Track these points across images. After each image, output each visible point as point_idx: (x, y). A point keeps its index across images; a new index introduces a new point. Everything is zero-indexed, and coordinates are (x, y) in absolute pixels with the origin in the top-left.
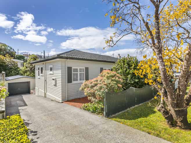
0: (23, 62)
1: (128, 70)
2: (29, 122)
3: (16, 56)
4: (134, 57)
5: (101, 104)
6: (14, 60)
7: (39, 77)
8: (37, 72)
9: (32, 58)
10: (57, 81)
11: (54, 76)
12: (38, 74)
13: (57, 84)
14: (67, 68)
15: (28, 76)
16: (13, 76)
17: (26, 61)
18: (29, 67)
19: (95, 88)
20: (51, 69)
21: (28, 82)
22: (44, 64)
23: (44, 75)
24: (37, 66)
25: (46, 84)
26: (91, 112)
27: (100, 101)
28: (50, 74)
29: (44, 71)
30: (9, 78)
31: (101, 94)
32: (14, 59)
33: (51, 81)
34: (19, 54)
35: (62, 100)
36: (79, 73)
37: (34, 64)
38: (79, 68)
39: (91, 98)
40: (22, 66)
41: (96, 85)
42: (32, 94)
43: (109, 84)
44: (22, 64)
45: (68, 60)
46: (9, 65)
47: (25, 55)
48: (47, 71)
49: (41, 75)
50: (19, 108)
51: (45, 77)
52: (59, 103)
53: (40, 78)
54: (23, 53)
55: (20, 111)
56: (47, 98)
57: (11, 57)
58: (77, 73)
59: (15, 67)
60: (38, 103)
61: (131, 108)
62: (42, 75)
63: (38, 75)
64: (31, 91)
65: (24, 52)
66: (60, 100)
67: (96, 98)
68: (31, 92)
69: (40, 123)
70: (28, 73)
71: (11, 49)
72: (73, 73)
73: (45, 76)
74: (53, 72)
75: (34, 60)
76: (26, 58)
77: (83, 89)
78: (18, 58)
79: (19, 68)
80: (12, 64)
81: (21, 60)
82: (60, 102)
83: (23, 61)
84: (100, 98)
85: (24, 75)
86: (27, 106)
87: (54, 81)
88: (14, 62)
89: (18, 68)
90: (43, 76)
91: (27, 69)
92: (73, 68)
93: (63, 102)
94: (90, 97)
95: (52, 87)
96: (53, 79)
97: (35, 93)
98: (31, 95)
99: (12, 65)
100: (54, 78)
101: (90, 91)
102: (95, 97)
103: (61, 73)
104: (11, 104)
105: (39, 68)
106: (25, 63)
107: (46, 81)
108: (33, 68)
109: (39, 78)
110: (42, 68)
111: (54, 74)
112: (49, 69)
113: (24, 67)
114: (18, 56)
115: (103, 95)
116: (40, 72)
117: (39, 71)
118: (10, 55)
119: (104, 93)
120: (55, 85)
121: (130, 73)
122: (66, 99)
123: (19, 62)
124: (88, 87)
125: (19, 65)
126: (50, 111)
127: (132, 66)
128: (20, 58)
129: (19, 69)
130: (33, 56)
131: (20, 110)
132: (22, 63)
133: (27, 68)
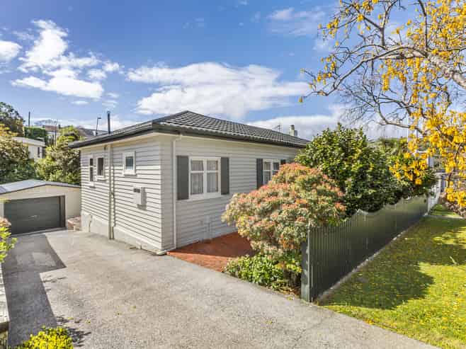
0: (44, 146)
1: (346, 165)
2: (80, 328)
3: (23, 129)
4: (356, 130)
5: (294, 261)
6: (20, 140)
7: (92, 184)
8: (85, 170)
9: (67, 135)
10: (148, 195)
11: (140, 181)
12: (89, 176)
13: (148, 204)
14: (175, 159)
15: (58, 181)
16: (16, 181)
17: (52, 143)
18: (60, 158)
19: (275, 215)
20: (129, 163)
21: (59, 197)
22: (109, 147)
23: (108, 178)
24: (87, 155)
25: (112, 203)
26: (259, 284)
27: (289, 252)
28: (127, 176)
29: (107, 168)
30: (6, 188)
31: (295, 234)
32: (18, 136)
33: (131, 196)
34: (33, 125)
35: (164, 247)
36: (205, 172)
37: (78, 149)
38: (205, 160)
39: (260, 243)
40: (41, 155)
41: (276, 206)
42: (72, 228)
43: (316, 202)
44: (41, 151)
45: (181, 136)
46: (7, 154)
47: (49, 127)
48: (116, 168)
49: (97, 177)
50: (43, 275)
51: (110, 184)
52: (155, 254)
53: (94, 187)
54: (44, 124)
55: (47, 286)
56: (117, 241)
57: (10, 132)
58: (201, 172)
59: (21, 159)
60: (96, 256)
61: (359, 267)
62: (101, 178)
63: (89, 179)
64: (69, 221)
65: (43, 121)
66: (157, 246)
67: (278, 245)
68: (67, 225)
69: (118, 330)
70: (59, 173)
71: (11, 111)
72: (191, 172)
73: (110, 180)
74: (136, 170)
75: (74, 140)
76: (50, 135)
77: (233, 219)
78: (30, 135)
79: (32, 160)
80: (12, 149)
81: (39, 140)
82: (158, 253)
83: (43, 144)
84: (292, 246)
85: (47, 180)
86: (65, 267)
87: (139, 195)
88: (18, 145)
89: (29, 160)
90: (105, 181)
91: (54, 164)
92: (191, 158)
93: (166, 254)
94: (257, 240)
95: (131, 212)
96: (136, 190)
97: (80, 226)
98: (68, 231)
99: (15, 151)
100: (138, 186)
101: (258, 225)
102: (274, 242)
103: (159, 172)
104: (16, 263)
105: (91, 160)
106: (50, 148)
107: (114, 195)
108: (70, 160)
109: (91, 187)
110: (101, 161)
111: (139, 176)
112: (122, 162)
113: (48, 157)
114: (29, 131)
115: (302, 235)
116: (96, 170)
117: (91, 169)
118: (9, 127)
119: (305, 230)
120: (143, 206)
121: (353, 173)
122: (173, 244)
123: (33, 146)
124: (250, 213)
125: (34, 154)
126: (137, 284)
127: (353, 152)
128: (36, 134)
129: (32, 165)
130: (70, 129)
131: (45, 282)
132: (41, 148)
133: (54, 159)
